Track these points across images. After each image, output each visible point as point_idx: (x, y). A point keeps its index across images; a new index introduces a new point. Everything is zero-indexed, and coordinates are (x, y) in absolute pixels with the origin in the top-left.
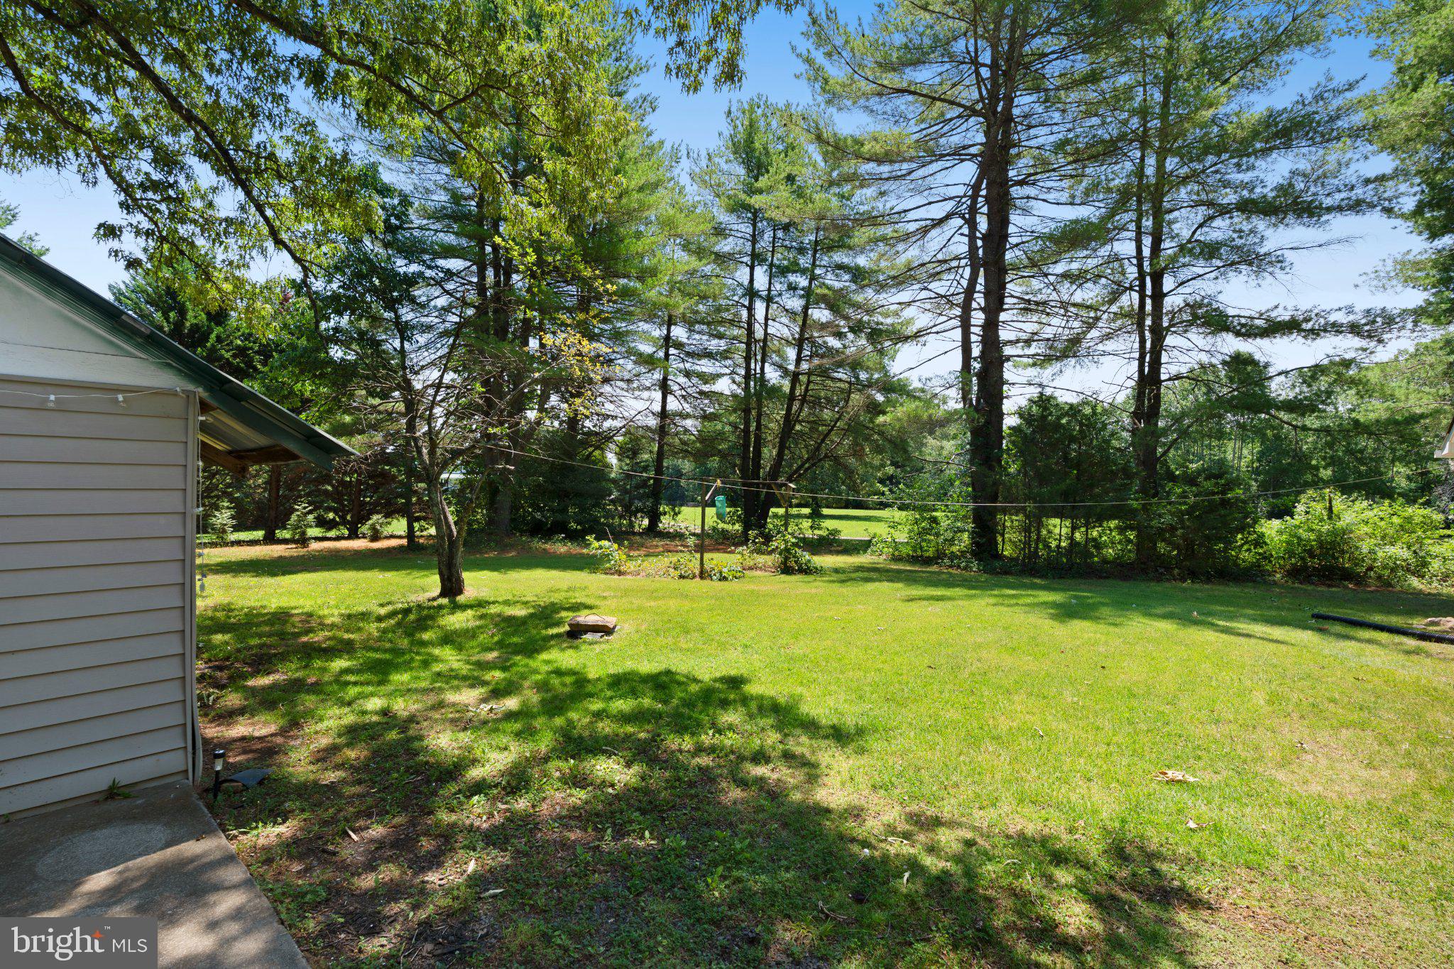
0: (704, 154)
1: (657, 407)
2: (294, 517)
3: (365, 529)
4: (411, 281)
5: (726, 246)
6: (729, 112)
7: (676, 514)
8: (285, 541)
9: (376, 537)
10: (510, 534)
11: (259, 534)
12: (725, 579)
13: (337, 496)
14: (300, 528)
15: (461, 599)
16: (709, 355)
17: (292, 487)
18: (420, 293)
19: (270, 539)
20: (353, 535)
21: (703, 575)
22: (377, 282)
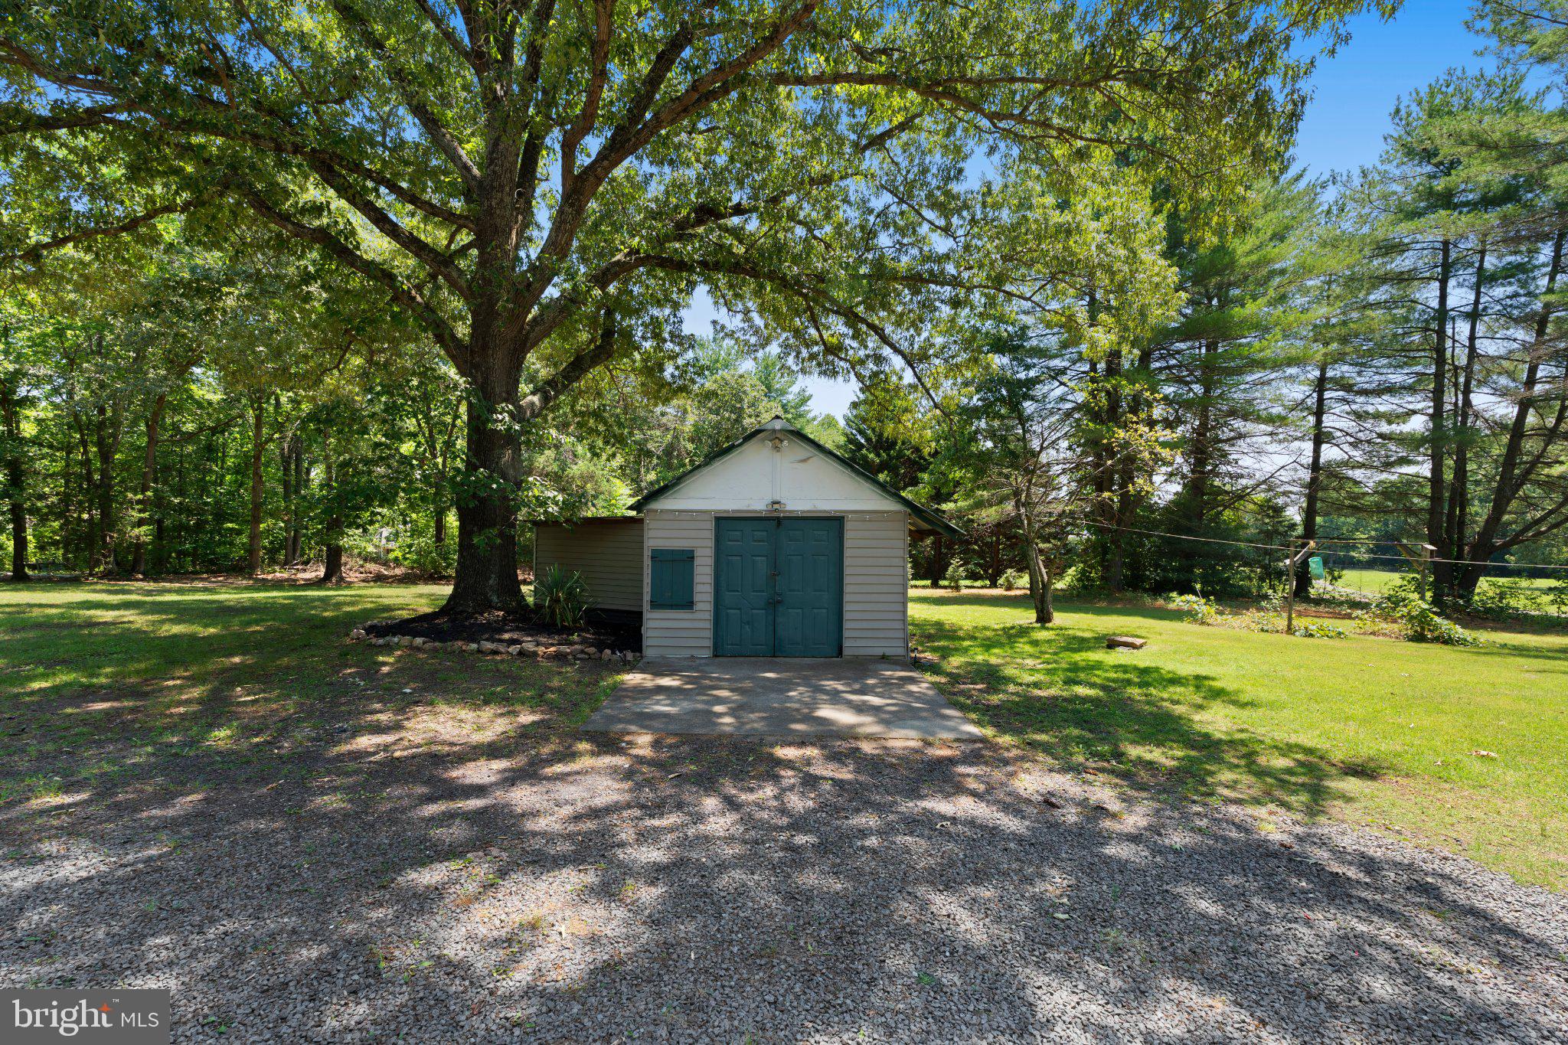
0: (1356, 173)
1: (1307, 459)
2: (951, 569)
3: (1001, 581)
4: (1031, 383)
5: (1403, 263)
6: (1398, 111)
7: (1335, 579)
8: (945, 587)
9: (1009, 588)
10: (1121, 589)
11: (928, 582)
12: (1311, 635)
13: (981, 554)
14: (955, 579)
15: (1048, 625)
16: (1391, 390)
17: (950, 547)
18: (1039, 390)
19: (935, 585)
20: (994, 585)
21: (1290, 630)
22: (1004, 392)
